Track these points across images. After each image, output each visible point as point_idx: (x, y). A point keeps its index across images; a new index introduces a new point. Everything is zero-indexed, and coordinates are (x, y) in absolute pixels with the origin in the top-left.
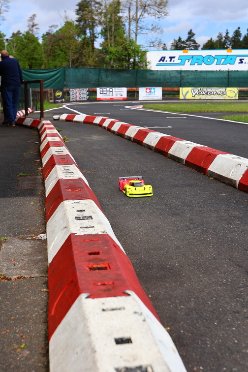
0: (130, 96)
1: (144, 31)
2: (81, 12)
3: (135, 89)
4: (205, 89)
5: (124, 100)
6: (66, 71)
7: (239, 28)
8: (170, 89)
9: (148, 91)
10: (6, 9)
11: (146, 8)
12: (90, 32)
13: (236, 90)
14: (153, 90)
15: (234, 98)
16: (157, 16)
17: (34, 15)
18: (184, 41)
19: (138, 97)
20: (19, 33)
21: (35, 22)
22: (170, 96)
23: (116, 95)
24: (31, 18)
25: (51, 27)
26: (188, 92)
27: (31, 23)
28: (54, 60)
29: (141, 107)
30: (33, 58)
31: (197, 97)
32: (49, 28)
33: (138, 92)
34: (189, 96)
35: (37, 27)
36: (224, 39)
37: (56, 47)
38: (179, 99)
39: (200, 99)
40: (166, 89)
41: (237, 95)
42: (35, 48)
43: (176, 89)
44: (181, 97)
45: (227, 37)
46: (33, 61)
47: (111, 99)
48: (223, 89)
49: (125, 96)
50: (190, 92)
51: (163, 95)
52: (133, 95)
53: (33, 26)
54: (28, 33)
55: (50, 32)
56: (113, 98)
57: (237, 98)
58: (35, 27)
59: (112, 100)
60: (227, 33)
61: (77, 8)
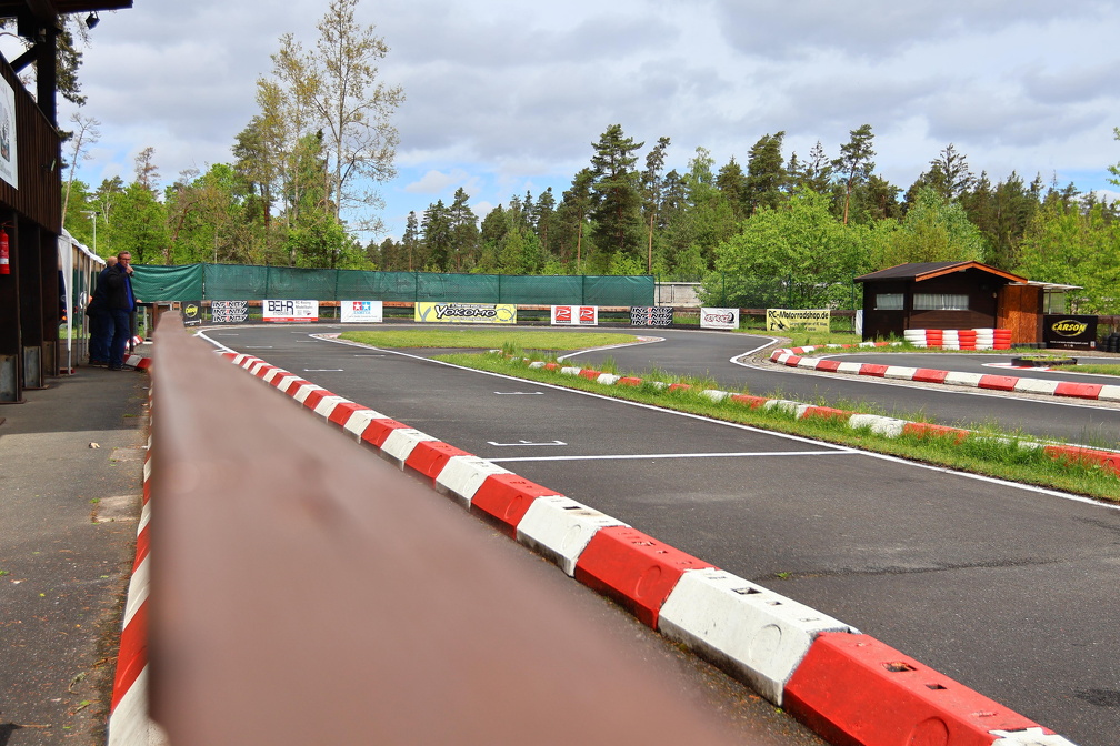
0: (325, 314)
1: (352, 203)
2: (244, 150)
3: (334, 303)
4: (459, 305)
5: (313, 321)
6: (207, 270)
7: (550, 189)
8: (397, 304)
9: (358, 306)
10: (92, 137)
11: (356, 163)
12: (262, 189)
13: (512, 308)
14: (366, 306)
15: (509, 322)
16: (375, 177)
17: (150, 150)
18: (447, 210)
19: (339, 316)
20: (117, 181)
21: (152, 162)
22: (399, 317)
23: (299, 313)
24: (143, 154)
25: (185, 173)
26: (429, 310)
27: (144, 165)
28: (190, 238)
29: (336, 335)
30: (145, 236)
31: (445, 319)
32: (180, 176)
33: (339, 308)
34: (432, 317)
35: (155, 172)
36: (523, 207)
37: (193, 213)
38: (413, 322)
39: (450, 323)
40: (391, 304)
41: (515, 317)
42: (150, 216)
43: (408, 305)
44: (418, 318)
45: (528, 205)
46: (146, 241)
47: (289, 319)
48: (489, 306)
49: (315, 314)
50: (433, 310)
51: (385, 314)
52: (329, 313)
53: (146, 170)
54: (135, 187)
55: (183, 182)
56: (292, 319)
57: (515, 322)
58: (151, 172)
59: (291, 321)
60: (529, 197)
61: (238, 143)
